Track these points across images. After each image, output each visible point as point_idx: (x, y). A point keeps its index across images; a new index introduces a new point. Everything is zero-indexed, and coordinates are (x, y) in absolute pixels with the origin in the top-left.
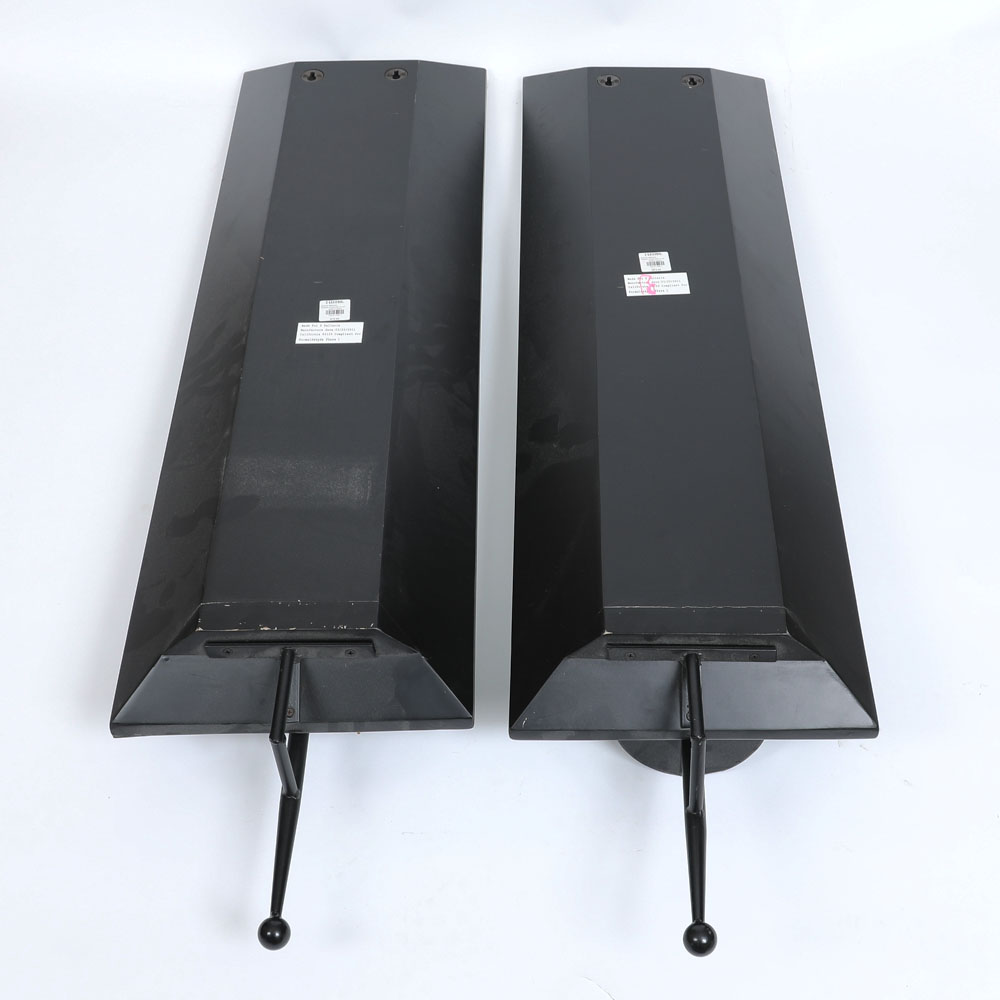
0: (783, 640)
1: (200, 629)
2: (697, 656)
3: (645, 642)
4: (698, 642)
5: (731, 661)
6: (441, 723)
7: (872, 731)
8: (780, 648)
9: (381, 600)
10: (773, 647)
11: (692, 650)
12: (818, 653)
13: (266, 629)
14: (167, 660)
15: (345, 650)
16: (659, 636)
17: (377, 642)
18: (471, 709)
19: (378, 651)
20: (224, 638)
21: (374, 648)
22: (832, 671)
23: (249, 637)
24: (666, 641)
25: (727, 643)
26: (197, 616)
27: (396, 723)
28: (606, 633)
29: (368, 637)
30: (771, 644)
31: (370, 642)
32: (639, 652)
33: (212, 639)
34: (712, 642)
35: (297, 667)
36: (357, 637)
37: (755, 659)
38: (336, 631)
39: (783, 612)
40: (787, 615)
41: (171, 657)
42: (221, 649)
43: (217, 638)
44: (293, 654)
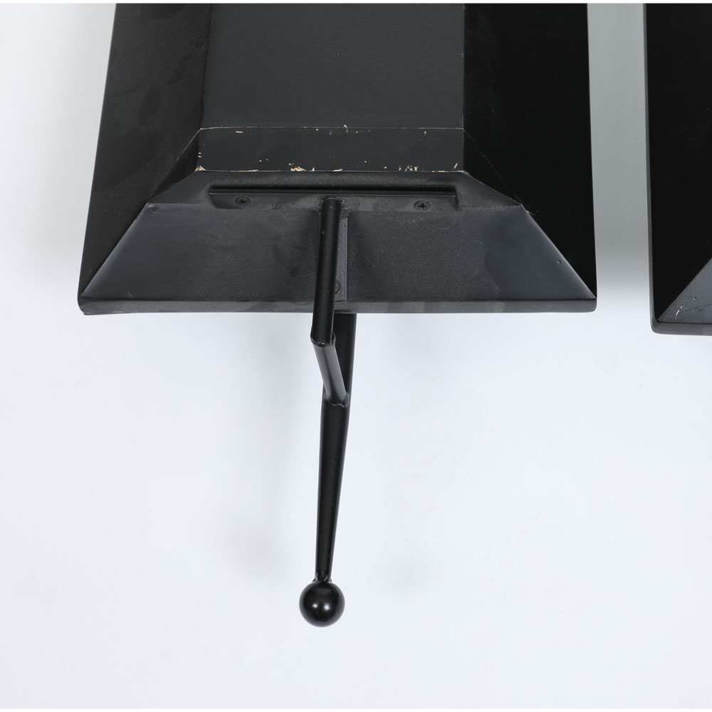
1: (201, 169)
6: (550, 304)
9: (467, 126)
13: (299, 170)
14: (154, 209)
15: (414, 200)
17: (461, 189)
18: (593, 287)
19: (462, 202)
20: (236, 182)
21: (456, 198)
23: (274, 180)
26: (195, 147)
27: (486, 304)
29: (449, 184)
31: (451, 190)
33: (218, 182)
35: (344, 223)
36: (432, 183)
38: (403, 174)
41: (159, 205)
42: (233, 197)
43: (226, 182)
44: (338, 206)
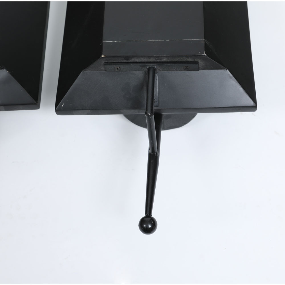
0: (203, 58)
2: (154, 68)
3: (125, 61)
4: (154, 60)
5: (173, 70)
7: (254, 108)
8: (201, 63)
10: (197, 62)
11: (151, 65)
12: (223, 65)
16: (133, 57)
22: (231, 75)
24: (137, 60)
25: (171, 60)
28: (103, 56)
30: (196, 60)
32: (122, 67)
34: (162, 60)
37: (187, 69)
39: (203, 42)
40: (206, 44)
